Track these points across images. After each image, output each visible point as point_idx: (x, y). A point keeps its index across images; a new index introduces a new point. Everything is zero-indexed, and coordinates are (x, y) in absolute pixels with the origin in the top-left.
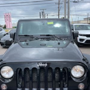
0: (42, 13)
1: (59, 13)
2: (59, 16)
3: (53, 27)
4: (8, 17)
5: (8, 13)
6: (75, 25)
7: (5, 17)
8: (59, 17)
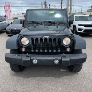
0: (44, 3)
1: (61, 3)
2: (61, 6)
3: (53, 17)
4: (7, 7)
5: (8, 3)
6: (75, 16)
7: (5, 7)
8: (61, 8)
